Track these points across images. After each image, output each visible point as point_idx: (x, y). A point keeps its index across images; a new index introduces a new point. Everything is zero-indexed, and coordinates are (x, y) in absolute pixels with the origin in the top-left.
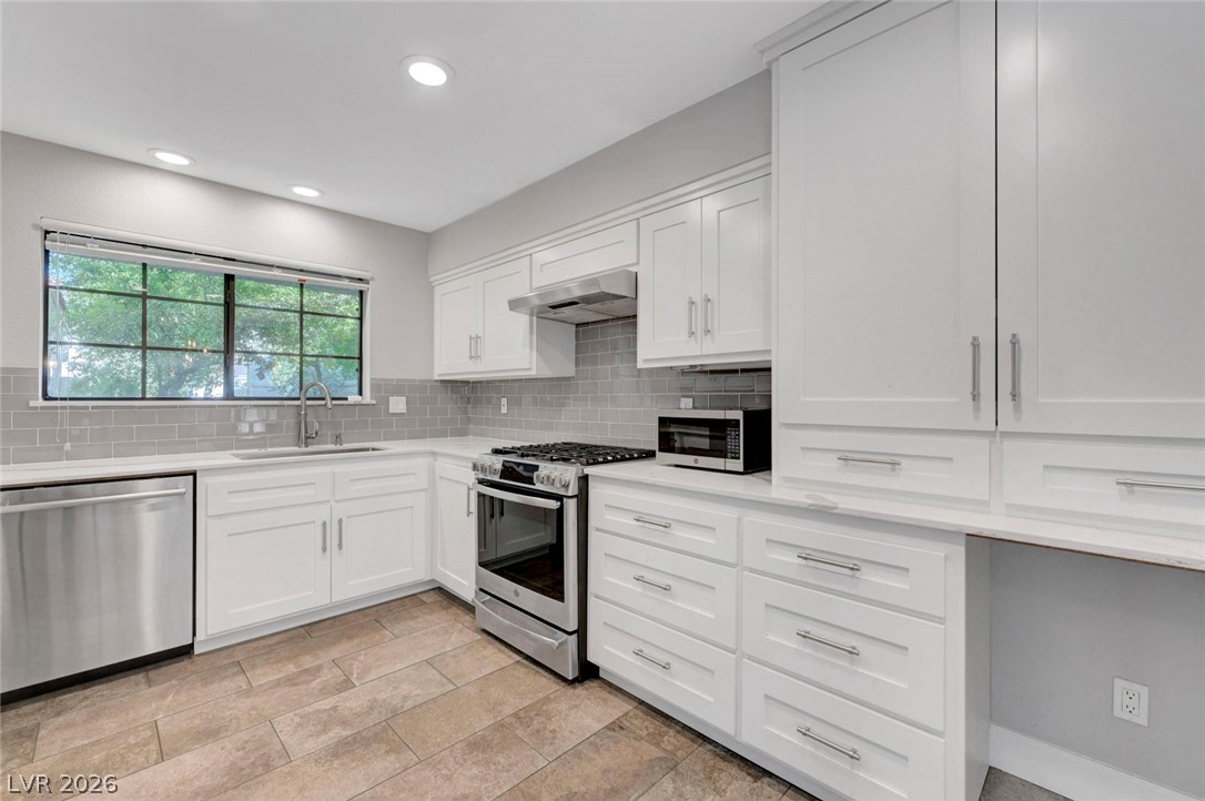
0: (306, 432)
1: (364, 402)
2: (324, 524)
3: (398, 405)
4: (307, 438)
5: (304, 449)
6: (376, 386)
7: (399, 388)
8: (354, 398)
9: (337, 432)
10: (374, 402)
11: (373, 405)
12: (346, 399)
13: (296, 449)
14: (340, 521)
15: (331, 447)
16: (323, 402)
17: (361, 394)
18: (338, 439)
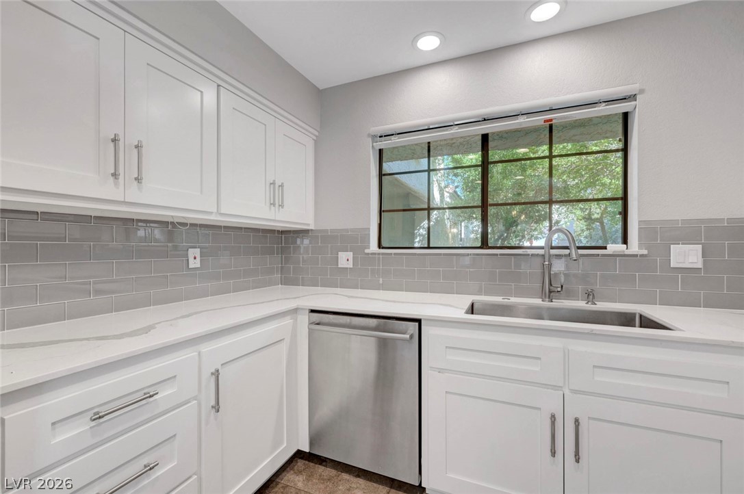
0: (551, 284)
1: (627, 252)
2: (553, 417)
3: (687, 256)
4: (550, 292)
5: (547, 304)
6: (648, 230)
7: (688, 233)
8: (615, 247)
9: (589, 288)
10: (645, 252)
11: (642, 256)
12: (605, 248)
13: (537, 301)
14: (577, 421)
15: (581, 304)
16: (567, 252)
17: (625, 241)
18: (590, 296)
